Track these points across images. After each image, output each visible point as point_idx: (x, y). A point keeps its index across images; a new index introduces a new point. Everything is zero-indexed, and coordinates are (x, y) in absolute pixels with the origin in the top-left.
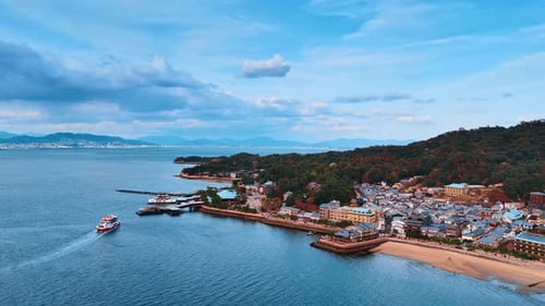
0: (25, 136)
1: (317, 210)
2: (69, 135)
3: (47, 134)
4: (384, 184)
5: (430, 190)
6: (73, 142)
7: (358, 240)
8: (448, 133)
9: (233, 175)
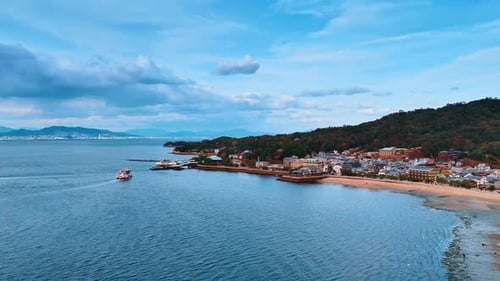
0: (22, 130)
1: (282, 163)
2: (63, 129)
3: (43, 127)
4: (335, 152)
5: (369, 154)
6: (67, 134)
7: (308, 175)
8: (391, 115)
9: (217, 151)
